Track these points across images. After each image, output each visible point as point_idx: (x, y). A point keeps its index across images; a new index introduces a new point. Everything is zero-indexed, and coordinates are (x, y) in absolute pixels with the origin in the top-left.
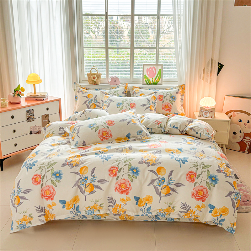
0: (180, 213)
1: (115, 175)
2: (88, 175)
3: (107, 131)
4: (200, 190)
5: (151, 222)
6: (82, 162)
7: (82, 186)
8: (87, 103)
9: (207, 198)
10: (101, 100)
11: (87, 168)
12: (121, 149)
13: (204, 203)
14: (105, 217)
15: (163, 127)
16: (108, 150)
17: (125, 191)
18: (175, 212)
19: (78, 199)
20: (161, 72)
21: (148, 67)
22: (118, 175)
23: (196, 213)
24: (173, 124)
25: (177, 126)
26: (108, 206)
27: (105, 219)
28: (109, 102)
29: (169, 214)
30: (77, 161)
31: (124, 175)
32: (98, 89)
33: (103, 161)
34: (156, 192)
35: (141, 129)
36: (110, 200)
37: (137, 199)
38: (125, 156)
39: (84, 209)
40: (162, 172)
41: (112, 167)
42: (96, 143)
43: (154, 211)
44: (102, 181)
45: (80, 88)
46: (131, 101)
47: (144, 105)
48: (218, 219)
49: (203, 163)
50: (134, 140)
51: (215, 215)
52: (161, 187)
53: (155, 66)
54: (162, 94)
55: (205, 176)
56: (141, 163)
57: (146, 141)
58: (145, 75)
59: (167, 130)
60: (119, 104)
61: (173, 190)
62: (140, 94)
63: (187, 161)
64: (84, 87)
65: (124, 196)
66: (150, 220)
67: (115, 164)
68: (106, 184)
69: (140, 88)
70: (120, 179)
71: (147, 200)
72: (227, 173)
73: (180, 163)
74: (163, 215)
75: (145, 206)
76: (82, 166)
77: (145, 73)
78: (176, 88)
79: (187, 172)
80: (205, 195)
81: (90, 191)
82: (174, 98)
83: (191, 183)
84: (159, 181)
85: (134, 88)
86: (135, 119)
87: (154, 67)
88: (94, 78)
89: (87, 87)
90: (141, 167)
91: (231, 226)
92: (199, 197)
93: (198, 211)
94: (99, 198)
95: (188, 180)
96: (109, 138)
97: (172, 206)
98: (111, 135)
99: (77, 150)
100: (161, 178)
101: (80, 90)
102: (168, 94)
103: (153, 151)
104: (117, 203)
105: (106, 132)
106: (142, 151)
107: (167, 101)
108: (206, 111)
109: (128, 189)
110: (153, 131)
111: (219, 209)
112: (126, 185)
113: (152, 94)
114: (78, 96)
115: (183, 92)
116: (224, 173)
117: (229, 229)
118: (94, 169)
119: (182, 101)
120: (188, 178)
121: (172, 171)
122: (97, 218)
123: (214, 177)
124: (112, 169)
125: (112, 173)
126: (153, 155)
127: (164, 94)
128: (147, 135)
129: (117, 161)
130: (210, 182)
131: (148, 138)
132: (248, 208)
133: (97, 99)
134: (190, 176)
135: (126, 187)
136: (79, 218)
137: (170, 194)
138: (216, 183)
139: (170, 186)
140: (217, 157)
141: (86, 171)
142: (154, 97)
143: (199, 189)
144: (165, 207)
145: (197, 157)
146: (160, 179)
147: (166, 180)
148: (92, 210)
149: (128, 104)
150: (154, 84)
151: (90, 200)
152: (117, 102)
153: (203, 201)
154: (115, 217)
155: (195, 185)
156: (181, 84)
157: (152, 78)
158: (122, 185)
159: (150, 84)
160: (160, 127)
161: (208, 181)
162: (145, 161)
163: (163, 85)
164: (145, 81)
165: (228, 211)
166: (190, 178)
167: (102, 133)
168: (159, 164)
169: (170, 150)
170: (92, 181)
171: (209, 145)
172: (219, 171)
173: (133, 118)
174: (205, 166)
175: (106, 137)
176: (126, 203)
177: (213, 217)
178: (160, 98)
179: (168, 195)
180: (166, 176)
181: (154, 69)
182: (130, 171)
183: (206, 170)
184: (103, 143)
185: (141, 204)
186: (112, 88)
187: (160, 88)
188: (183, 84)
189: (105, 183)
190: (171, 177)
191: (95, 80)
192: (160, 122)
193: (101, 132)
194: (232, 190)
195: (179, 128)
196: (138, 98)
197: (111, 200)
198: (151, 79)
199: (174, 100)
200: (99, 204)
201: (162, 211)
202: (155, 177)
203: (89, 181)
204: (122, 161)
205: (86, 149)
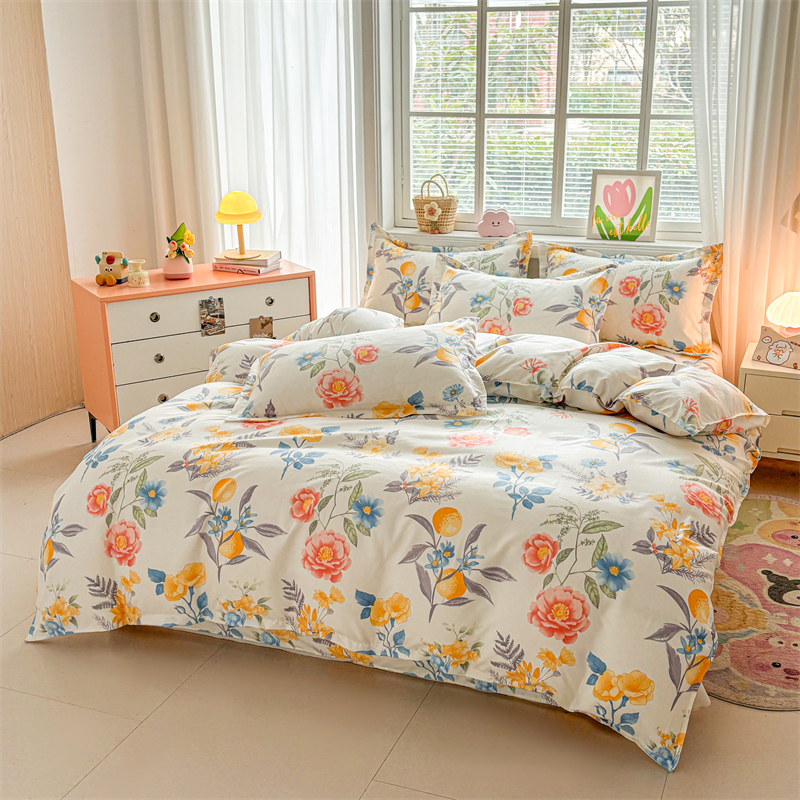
0: (494, 668)
1: (307, 516)
2: (233, 504)
3: (348, 380)
4: (562, 603)
5: (426, 681)
6: (228, 464)
7: (213, 536)
8: (396, 291)
9: (583, 633)
10: (435, 284)
11: (234, 483)
12: (363, 439)
13: (569, 647)
14: (290, 642)
15: (548, 383)
16: (321, 437)
17: (328, 570)
18: (480, 660)
19: (202, 574)
20: (651, 199)
21: (610, 181)
22: (315, 517)
23: (543, 676)
24: (583, 374)
25: (594, 384)
26: (286, 610)
27: (291, 647)
28: (453, 289)
29: (465, 666)
30: (215, 460)
31: (333, 520)
32: (441, 248)
33: (285, 470)
34: (421, 585)
35: (457, 383)
36: (291, 590)
37: (367, 600)
38: (357, 461)
39: (219, 606)
40: (448, 526)
41: (304, 492)
42: (306, 413)
43: (416, 647)
44: (269, 530)
45: (387, 242)
46: (520, 291)
47: (557, 308)
48: (614, 711)
49: (596, 512)
50: (433, 416)
51: (605, 693)
52: (438, 574)
53: (633, 179)
54: (637, 274)
55: (584, 559)
56: (393, 487)
57: (464, 424)
58: (598, 206)
59: (558, 396)
60: (480, 299)
61: (477, 589)
62: (563, 269)
63: (542, 501)
64: (398, 241)
65: (324, 584)
66: (423, 676)
67: (315, 484)
68: (280, 540)
69: (574, 252)
70: (319, 529)
71: (396, 609)
72: (675, 558)
73: (516, 504)
74: (442, 664)
75: (389, 625)
76: (221, 476)
77: (600, 201)
78: (695, 254)
79: (529, 536)
80: (575, 620)
81: (233, 554)
82: (676, 289)
83: (537, 573)
84: (434, 552)
85: (553, 249)
86: (451, 348)
87: (629, 182)
88: (432, 212)
89: (409, 242)
90: (389, 503)
91: (663, 743)
92: (555, 623)
93: (546, 669)
94: (255, 580)
95: (528, 561)
96: (351, 401)
97: (470, 641)
98: (358, 393)
99: (239, 426)
100: (442, 545)
101: (385, 249)
102: (659, 276)
103: (455, 457)
104: (306, 602)
105: (344, 380)
106: (423, 451)
107: (650, 298)
108: (781, 344)
109: (338, 563)
110: (514, 393)
111: (619, 677)
112: (335, 552)
113: (600, 270)
114: (376, 269)
115: (718, 271)
116: (664, 557)
117: (656, 750)
118: (252, 489)
119: (709, 303)
120: (529, 555)
121: (480, 528)
122: (270, 640)
123: (616, 565)
124: (302, 496)
125: (301, 508)
126: (446, 467)
127: (644, 273)
128: (474, 404)
129: (325, 473)
130: (599, 581)
131: (474, 415)
132: (786, 695)
133: (426, 281)
134: (538, 549)
135: (335, 559)
136: (221, 633)
137: (465, 601)
138: (620, 586)
139: (466, 573)
140: (666, 501)
141: (230, 494)
142: (603, 282)
143: (559, 598)
144: (447, 640)
145: (584, 491)
146: (439, 548)
147: (459, 552)
148: (238, 613)
149: (508, 301)
150: (625, 238)
151: (231, 582)
152: (473, 293)
153: (567, 640)
154: (317, 645)
155: (545, 583)
156: (713, 244)
157: (622, 219)
158: (323, 551)
159: (613, 238)
160: (536, 381)
161: (593, 576)
162: (409, 484)
163: (658, 243)
164: (595, 227)
165: (649, 690)
166: (536, 557)
167: (331, 384)
168: (446, 498)
169: (512, 460)
170: (242, 526)
171: (673, 459)
172: (642, 548)
173: (446, 346)
174: (596, 524)
175: (341, 396)
176: (331, 607)
177: (597, 701)
178: (626, 288)
179: (456, 600)
180: (458, 541)
181: (628, 189)
182: (352, 511)
183: (597, 537)
184: (331, 416)
185: (379, 617)
186: (484, 246)
187: (638, 254)
188: (718, 244)
189: (278, 537)
190: (473, 545)
191: (435, 219)
192: (540, 365)
193: (327, 379)
194: (679, 618)
195: (597, 389)
196: (548, 284)
197: (293, 592)
198: (616, 222)
199: (676, 297)
200: (255, 596)
201: (436, 651)
202: (425, 538)
203: (232, 525)
204: (340, 475)
205: (265, 427)
